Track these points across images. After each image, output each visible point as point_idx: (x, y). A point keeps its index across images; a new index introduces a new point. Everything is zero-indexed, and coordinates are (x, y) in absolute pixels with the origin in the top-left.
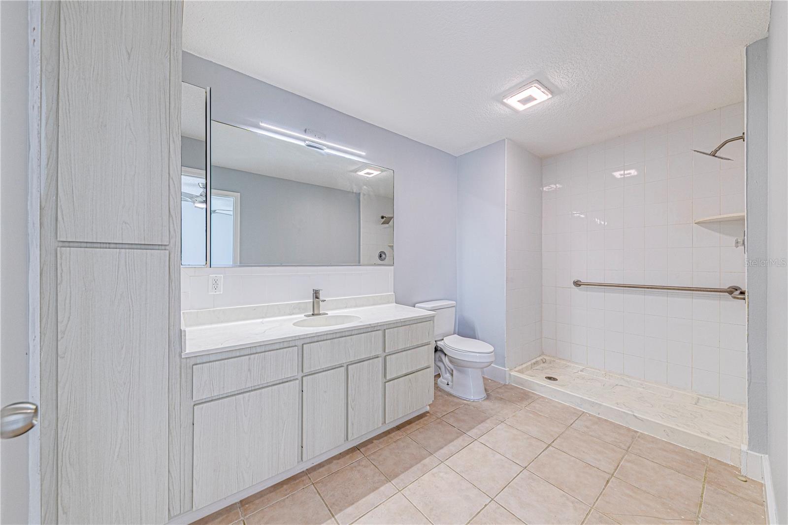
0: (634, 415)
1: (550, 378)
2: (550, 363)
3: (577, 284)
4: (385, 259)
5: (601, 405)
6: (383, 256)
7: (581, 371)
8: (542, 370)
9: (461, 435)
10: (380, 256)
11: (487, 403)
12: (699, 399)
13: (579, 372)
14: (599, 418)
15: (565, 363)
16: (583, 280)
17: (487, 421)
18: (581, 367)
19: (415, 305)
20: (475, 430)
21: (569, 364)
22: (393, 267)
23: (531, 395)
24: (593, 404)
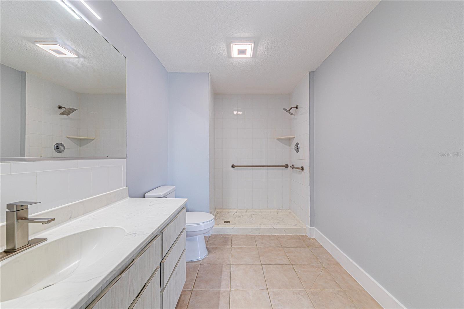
0: (274, 228)
1: (226, 222)
2: (221, 213)
3: (233, 166)
4: (63, 151)
5: (260, 228)
6: (62, 148)
7: (236, 213)
8: (219, 218)
9: (219, 293)
10: (57, 148)
11: (211, 255)
12: (278, 211)
13: (235, 214)
14: (261, 235)
15: (228, 210)
16: (236, 165)
17: (223, 270)
18: (236, 211)
19: (144, 195)
20: (224, 283)
21: (230, 210)
22: (126, 159)
23: (227, 236)
24: (257, 229)
